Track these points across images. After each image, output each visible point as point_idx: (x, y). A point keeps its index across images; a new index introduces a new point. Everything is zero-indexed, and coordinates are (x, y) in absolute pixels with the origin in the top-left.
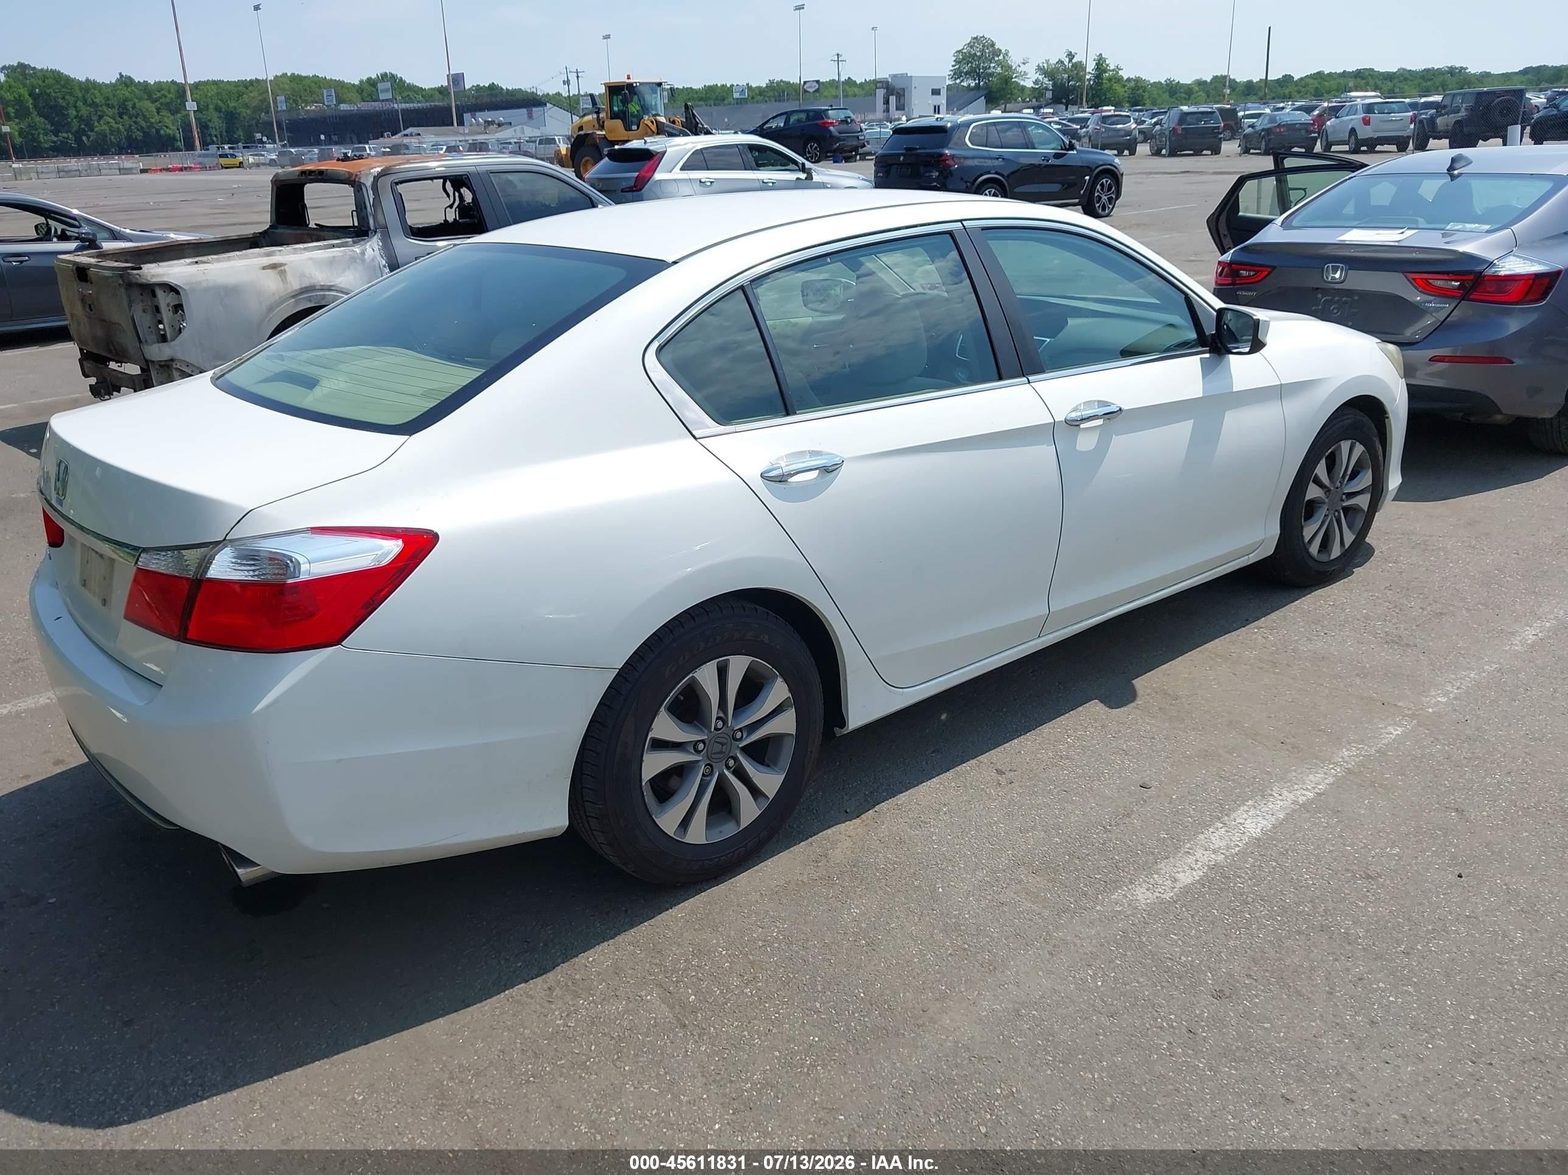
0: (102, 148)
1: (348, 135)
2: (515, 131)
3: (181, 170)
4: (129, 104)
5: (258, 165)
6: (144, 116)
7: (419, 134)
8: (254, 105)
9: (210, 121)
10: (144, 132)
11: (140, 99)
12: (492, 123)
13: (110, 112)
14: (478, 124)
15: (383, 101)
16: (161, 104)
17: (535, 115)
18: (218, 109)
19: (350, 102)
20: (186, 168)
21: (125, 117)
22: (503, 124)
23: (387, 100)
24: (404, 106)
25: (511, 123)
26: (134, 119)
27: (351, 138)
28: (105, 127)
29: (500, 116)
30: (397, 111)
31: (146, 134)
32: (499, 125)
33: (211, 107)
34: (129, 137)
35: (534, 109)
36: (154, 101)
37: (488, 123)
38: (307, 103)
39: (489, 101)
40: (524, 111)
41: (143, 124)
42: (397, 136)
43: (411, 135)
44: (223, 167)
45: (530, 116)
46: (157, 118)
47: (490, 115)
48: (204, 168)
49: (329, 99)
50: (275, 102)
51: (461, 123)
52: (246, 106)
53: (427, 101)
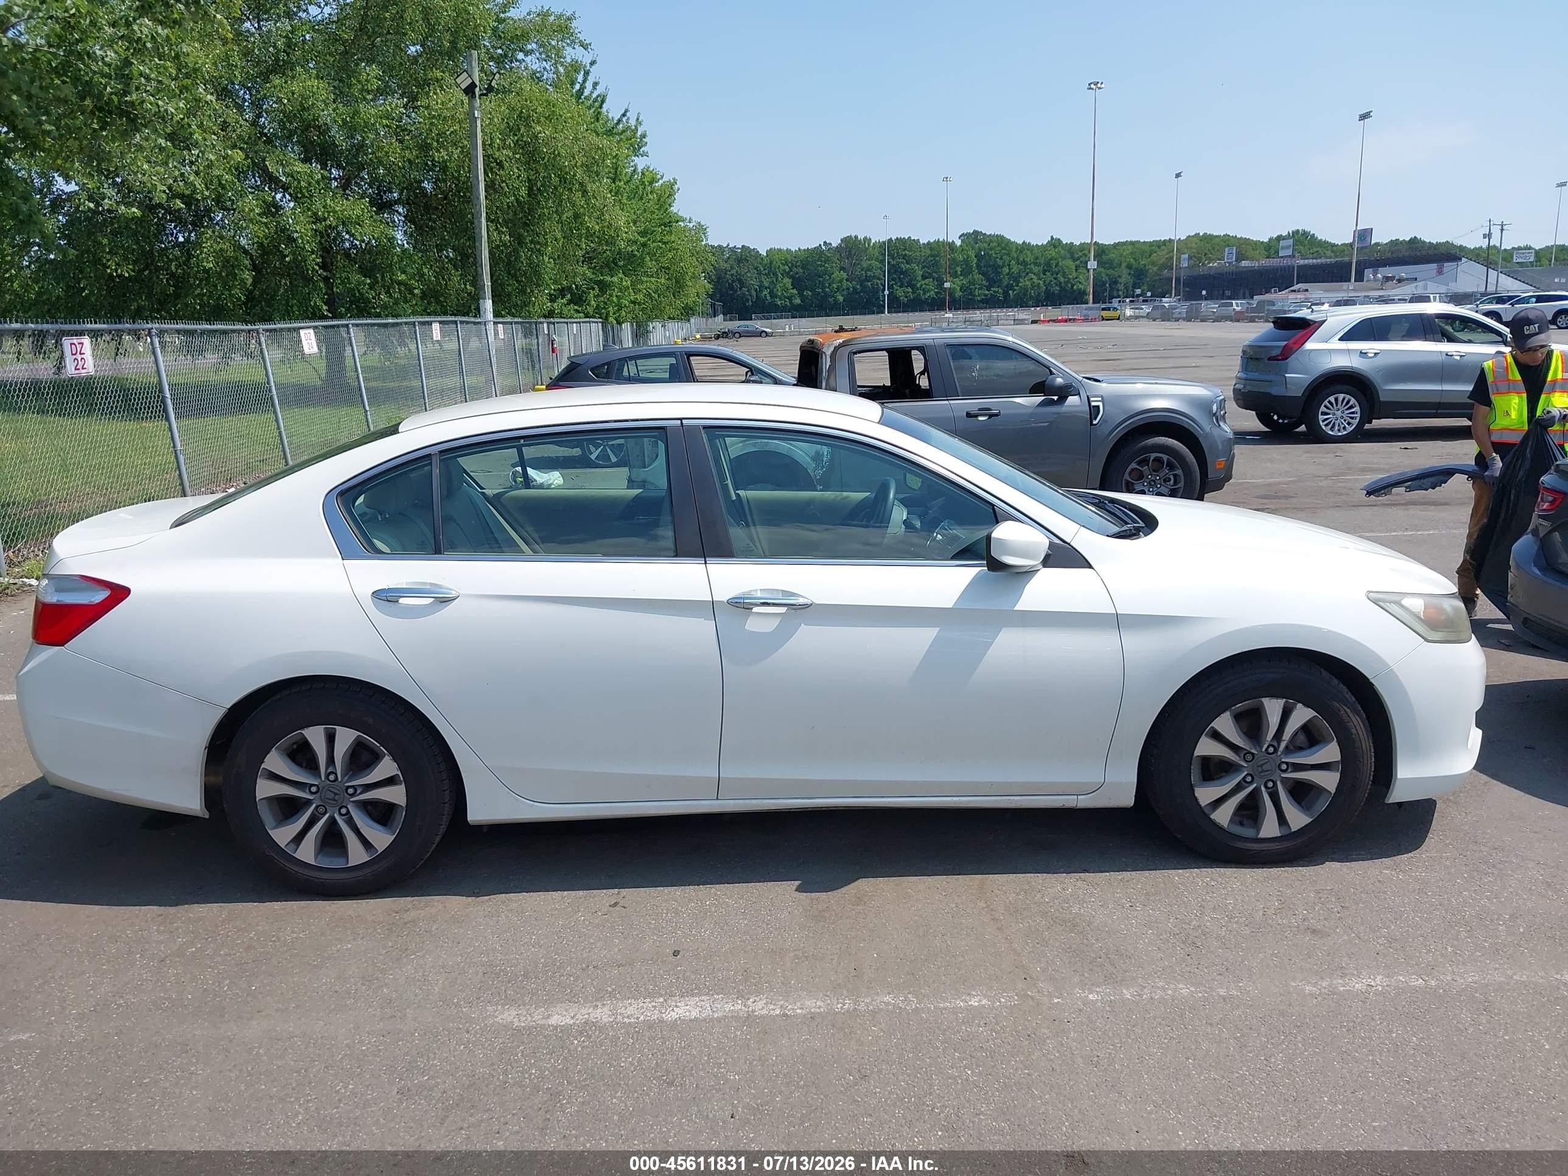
0: (1021, 302)
1: (1241, 291)
2: (1416, 287)
3: (1066, 321)
4: (1054, 262)
5: (1137, 317)
6: (1064, 273)
7: (1307, 290)
8: (1161, 262)
9: (1119, 276)
10: (1061, 287)
11: (1064, 258)
12: (1392, 279)
13: (1036, 269)
14: (1375, 280)
15: (1282, 257)
16: (1081, 262)
17: (1445, 270)
18: (1129, 267)
19: (1252, 259)
20: (1070, 320)
21: (1048, 273)
22: (1404, 280)
23: (1286, 256)
24: (1302, 262)
25: (1416, 279)
26: (1055, 276)
27: (1244, 293)
28: (1028, 283)
29: (1402, 271)
30: (1294, 267)
31: (1062, 289)
32: (1399, 281)
33: (1124, 265)
34: (1047, 292)
35: (1445, 264)
36: (1075, 260)
37: (1387, 279)
38: (1210, 260)
39: (1406, 254)
40: (1434, 266)
41: (1062, 279)
42: (1283, 292)
43: (1299, 291)
44: (1103, 319)
45: (1440, 272)
46: (1074, 274)
47: (1389, 271)
48: (1086, 320)
49: (1229, 256)
50: (1179, 259)
51: (1360, 278)
52: (1153, 264)
53: (1336, 256)
